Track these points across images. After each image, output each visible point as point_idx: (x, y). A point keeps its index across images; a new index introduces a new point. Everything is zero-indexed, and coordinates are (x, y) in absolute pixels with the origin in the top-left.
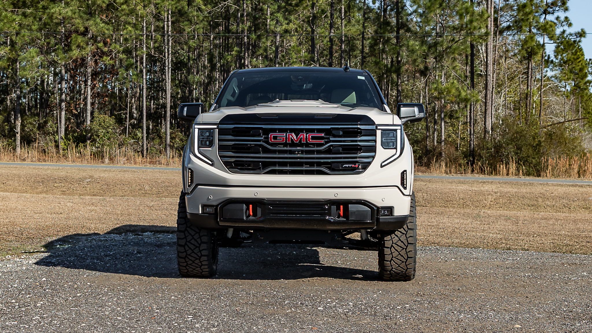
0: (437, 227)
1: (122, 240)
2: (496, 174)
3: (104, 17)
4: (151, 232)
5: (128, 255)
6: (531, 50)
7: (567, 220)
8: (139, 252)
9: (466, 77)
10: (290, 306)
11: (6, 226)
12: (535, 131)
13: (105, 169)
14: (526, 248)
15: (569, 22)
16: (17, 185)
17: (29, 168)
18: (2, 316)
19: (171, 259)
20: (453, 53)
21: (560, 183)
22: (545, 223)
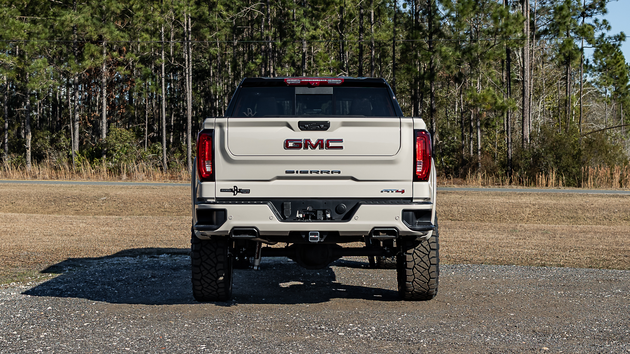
0: (471, 242)
1: (136, 264)
2: (535, 185)
3: (119, 25)
4: (168, 254)
5: (143, 279)
6: (569, 55)
7: (606, 233)
8: (153, 277)
9: (503, 83)
10: (310, 332)
11: (11, 251)
12: (574, 139)
13: (122, 186)
14: (562, 264)
15: (608, 24)
16: (27, 204)
17: (40, 186)
18: (2, 350)
19: (187, 283)
20: (488, 58)
21: (600, 194)
22: (583, 237)
